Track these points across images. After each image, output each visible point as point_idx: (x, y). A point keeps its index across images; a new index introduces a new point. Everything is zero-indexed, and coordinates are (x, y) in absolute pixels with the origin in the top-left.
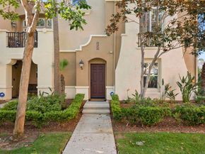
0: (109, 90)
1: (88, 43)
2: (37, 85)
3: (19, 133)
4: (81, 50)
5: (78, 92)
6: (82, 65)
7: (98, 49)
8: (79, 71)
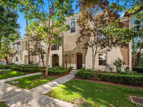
0: (83, 66)
1: (75, 47)
2: (59, 63)
3: (46, 76)
4: (73, 50)
5: (72, 66)
6: (73, 56)
7: (79, 49)
8: (72, 58)
